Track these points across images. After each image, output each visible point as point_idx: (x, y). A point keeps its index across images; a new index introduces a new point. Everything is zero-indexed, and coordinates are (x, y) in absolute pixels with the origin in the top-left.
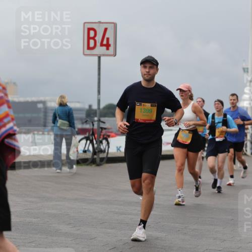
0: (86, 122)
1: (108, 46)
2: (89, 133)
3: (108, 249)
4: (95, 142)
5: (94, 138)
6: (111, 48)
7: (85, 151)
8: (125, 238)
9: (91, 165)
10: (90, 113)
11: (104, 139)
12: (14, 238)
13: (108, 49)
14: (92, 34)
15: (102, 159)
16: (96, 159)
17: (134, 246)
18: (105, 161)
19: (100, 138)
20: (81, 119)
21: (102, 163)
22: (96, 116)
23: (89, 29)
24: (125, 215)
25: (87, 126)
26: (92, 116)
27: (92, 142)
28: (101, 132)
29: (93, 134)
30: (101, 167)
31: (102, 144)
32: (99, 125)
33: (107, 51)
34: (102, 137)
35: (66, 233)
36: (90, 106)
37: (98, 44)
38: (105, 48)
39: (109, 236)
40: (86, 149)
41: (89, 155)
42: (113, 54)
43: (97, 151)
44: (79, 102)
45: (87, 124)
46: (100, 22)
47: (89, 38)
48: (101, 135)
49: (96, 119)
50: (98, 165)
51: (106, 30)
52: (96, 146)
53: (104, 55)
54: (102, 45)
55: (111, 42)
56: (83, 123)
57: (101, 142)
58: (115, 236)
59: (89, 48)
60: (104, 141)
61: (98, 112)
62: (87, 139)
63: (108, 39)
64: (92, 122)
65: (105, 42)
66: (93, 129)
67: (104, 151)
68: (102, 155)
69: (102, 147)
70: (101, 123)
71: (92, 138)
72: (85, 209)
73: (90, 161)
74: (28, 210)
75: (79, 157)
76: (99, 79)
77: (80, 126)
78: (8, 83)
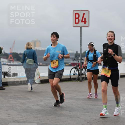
0: (75, 60)
1: (85, 22)
2: (76, 66)
3: (86, 123)
4: (79, 70)
5: (79, 68)
6: (87, 23)
7: (74, 75)
8: (94, 117)
9: (77, 81)
10: (77, 55)
11: (84, 68)
12: (39, 118)
13: (85, 24)
14: (77, 16)
15: (83, 78)
16: (80, 78)
18: (84, 79)
20: (73, 59)
21: (83, 80)
22: (80, 57)
23: (76, 14)
24: (95, 106)
25: (76, 62)
26: (78, 57)
27: (78, 70)
28: (82, 65)
29: (78, 66)
30: (83, 82)
31: (83, 71)
32: (81, 61)
33: (85, 25)
34: (83, 67)
35: (65, 115)
36: (77, 52)
37: (80, 21)
38: (84, 23)
39: (86, 116)
40: (75, 73)
41: (76, 76)
42: (88, 26)
43: (80, 74)
44: (71, 50)
45: (75, 61)
46: (81, 10)
47: (76, 18)
48: (82, 66)
49: (80, 58)
50: (81, 81)
51: (84, 14)
52: (80, 72)
53: (83, 27)
54: (82, 22)
55: (87, 20)
56: (73, 61)
57: (82, 70)
58: (90, 117)
59: (76, 23)
60: (84, 69)
61: (81, 55)
62: (75, 68)
63: (85, 19)
64: (78, 60)
65: (84, 20)
66: (78, 63)
67: (84, 74)
68: (83, 76)
69: (83, 72)
70: (82, 60)
71: (78, 68)
72: (75, 103)
73: (77, 79)
74: (47, 104)
75: (72, 78)
76: (81, 39)
77: (72, 62)
78: (36, 41)
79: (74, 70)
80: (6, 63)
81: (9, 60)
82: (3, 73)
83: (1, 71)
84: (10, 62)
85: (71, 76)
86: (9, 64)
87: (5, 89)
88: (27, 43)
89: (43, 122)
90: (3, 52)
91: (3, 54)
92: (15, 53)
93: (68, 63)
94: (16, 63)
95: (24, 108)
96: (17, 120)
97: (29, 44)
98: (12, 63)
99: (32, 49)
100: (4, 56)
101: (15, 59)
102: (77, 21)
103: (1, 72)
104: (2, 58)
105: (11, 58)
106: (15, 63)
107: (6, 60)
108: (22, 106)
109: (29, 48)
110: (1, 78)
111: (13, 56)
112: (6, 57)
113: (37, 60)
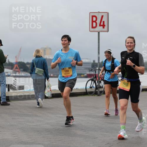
0: (91, 70)
1: (104, 26)
2: (93, 77)
3: (104, 144)
4: (97, 82)
6: (106, 27)
7: (91, 87)
8: (114, 138)
9: (95, 96)
11: (102, 80)
12: (50, 138)
13: (104, 28)
14: (94, 19)
15: (101, 92)
16: (97, 91)
17: (119, 143)
18: (103, 92)
19: (100, 79)
20: (89, 69)
21: (101, 94)
22: (97, 67)
23: (93, 16)
24: (115, 124)
25: (92, 73)
26: (95, 66)
27: (95, 82)
29: (96, 77)
30: (101, 96)
31: (101, 83)
33: (104, 29)
35: (80, 135)
36: (94, 61)
37: (98, 25)
38: (102, 27)
39: (105, 137)
40: (92, 86)
41: (93, 90)
42: (106, 30)
43: (98, 87)
44: (87, 59)
45: (92, 71)
46: (99, 12)
47: (93, 22)
49: (97, 68)
50: (99, 95)
51: (102, 16)
52: (97, 84)
53: (101, 31)
54: (100, 25)
55: (106, 24)
56: (90, 71)
57: (100, 82)
58: (109, 137)
59: (93, 27)
61: (98, 64)
62: (92, 80)
63: (104, 22)
64: (95, 70)
65: (102, 24)
66: (95, 74)
67: (102, 87)
68: (101, 90)
69: (101, 85)
71: (95, 80)
72: (91, 121)
73: (94, 93)
74: (58, 122)
75: (88, 91)
76: (99, 45)
77: (88, 73)
78: (46, 48)
79: (90, 82)
80: (11, 74)
81: (14, 71)
82: (7, 86)
83: (4, 83)
84: (16, 73)
85: (87, 90)
86: (14, 75)
87: (9, 105)
88: (36, 50)
89: (54, 144)
90: (7, 61)
91: (7, 63)
92: (22, 62)
93: (83, 75)
94: (23, 74)
95: (32, 127)
96: (23, 141)
97: (38, 51)
98: (17, 74)
99: (42, 57)
100: (8, 66)
101: (22, 69)
102: (94, 25)
103: (5, 85)
104: (6, 68)
105: (16, 68)
106: (21, 74)
107: (11, 71)
108: (29, 124)
109: (38, 55)
110: (5, 91)
111: (19, 66)
112: (10, 67)
113: (48, 70)
